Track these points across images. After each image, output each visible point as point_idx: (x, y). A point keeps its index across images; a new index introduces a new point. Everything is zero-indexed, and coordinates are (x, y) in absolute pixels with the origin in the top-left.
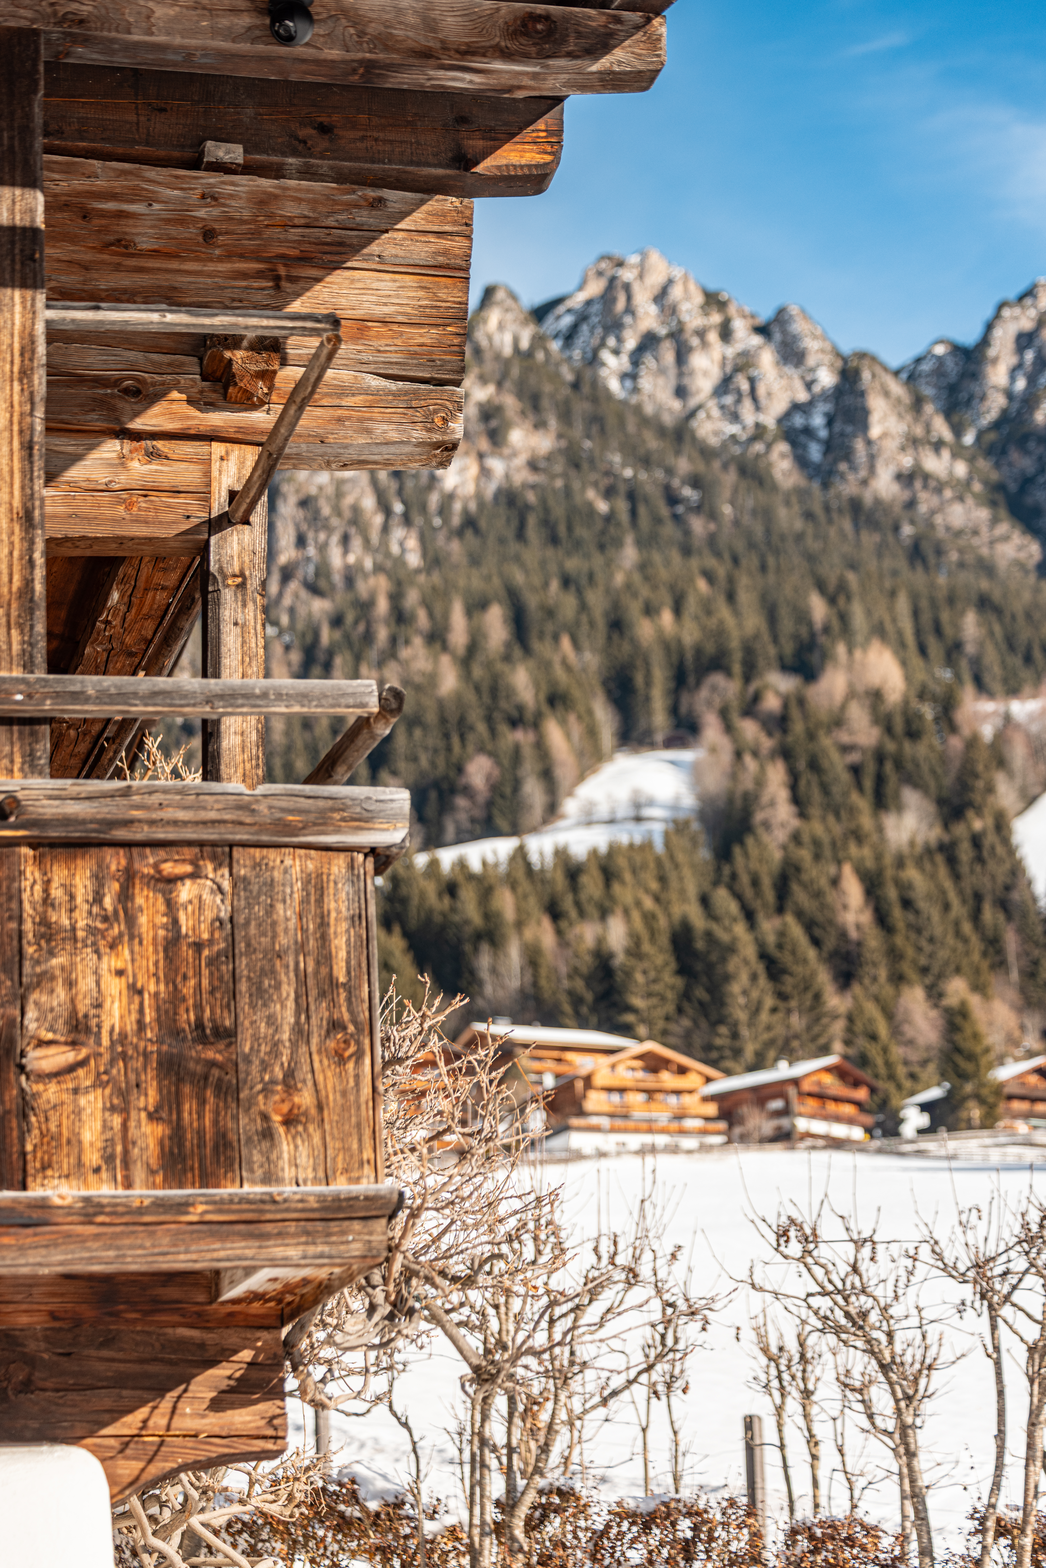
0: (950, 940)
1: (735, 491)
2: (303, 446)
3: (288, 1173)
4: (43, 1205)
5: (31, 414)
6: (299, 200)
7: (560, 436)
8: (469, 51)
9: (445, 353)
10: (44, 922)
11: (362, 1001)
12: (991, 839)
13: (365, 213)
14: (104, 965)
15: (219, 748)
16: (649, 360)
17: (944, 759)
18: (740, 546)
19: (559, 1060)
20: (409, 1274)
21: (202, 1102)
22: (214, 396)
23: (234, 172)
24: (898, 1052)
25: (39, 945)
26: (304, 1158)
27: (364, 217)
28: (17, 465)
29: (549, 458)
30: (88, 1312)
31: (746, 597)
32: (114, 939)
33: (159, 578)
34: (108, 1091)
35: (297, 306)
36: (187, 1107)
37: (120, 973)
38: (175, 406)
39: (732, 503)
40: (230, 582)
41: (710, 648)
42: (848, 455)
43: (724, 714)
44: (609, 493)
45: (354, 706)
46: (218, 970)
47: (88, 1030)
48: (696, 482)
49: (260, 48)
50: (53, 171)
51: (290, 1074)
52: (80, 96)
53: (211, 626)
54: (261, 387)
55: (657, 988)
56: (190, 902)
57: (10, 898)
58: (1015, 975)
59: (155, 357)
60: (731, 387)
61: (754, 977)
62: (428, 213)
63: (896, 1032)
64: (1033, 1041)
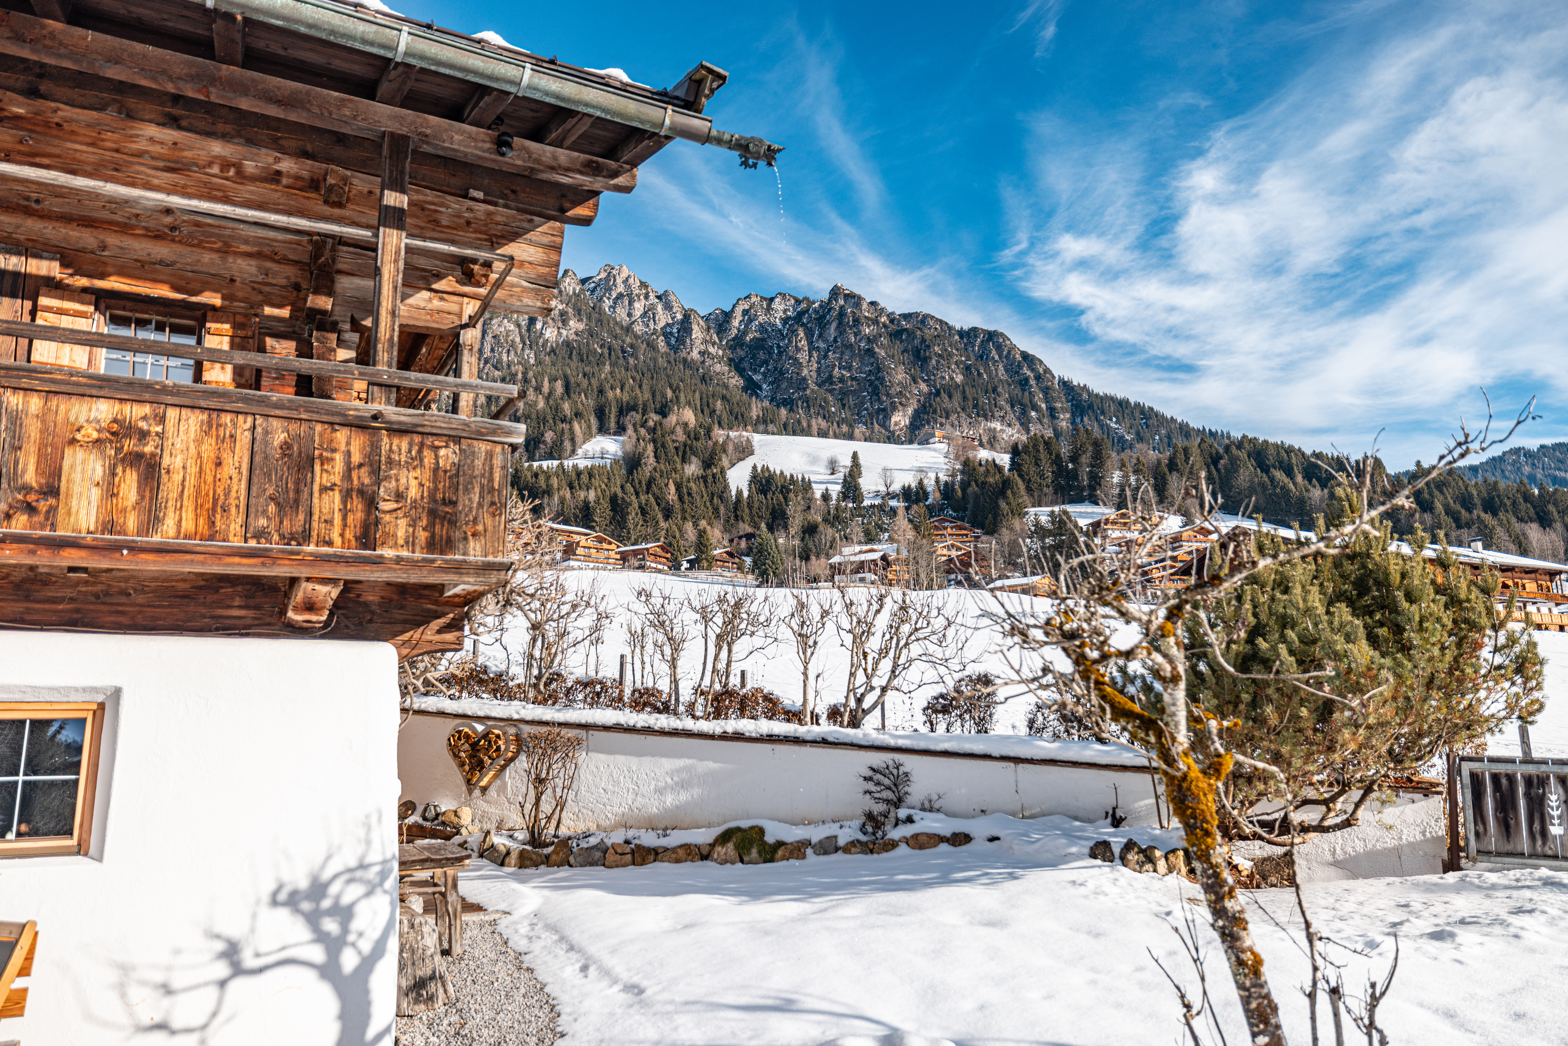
0: (702, 508)
1: (645, 351)
2: (497, 305)
3: (472, 552)
4: (381, 557)
5: (397, 276)
6: (503, 215)
7: (587, 325)
8: (568, 170)
9: (551, 277)
10: (389, 457)
11: (503, 497)
12: (719, 475)
13: (525, 223)
14: (410, 475)
15: (458, 403)
16: (620, 303)
17: (706, 448)
18: (645, 369)
19: (568, 536)
20: (512, 591)
21: (443, 526)
22: (466, 281)
23: (479, 202)
24: (682, 542)
25: (387, 466)
26: (478, 548)
27: (525, 225)
28: (390, 293)
29: (582, 332)
30: (395, 597)
31: (645, 387)
32: (415, 466)
33: (441, 345)
34: (408, 519)
35: (498, 252)
36: (437, 527)
37: (416, 478)
38: (450, 282)
39: (644, 355)
40: (467, 348)
41: (632, 403)
42: (684, 343)
43: (634, 425)
44: (602, 347)
45: (508, 394)
46: (452, 480)
47: (403, 497)
48: (632, 346)
49: (493, 156)
50: (411, 191)
51: (475, 519)
52: (424, 164)
53: (459, 363)
54: (484, 280)
55: (604, 515)
56: (444, 456)
57: (377, 448)
58: (722, 521)
59: (444, 262)
60: (647, 315)
61: (637, 514)
62: (548, 227)
63: (682, 536)
64: (726, 543)
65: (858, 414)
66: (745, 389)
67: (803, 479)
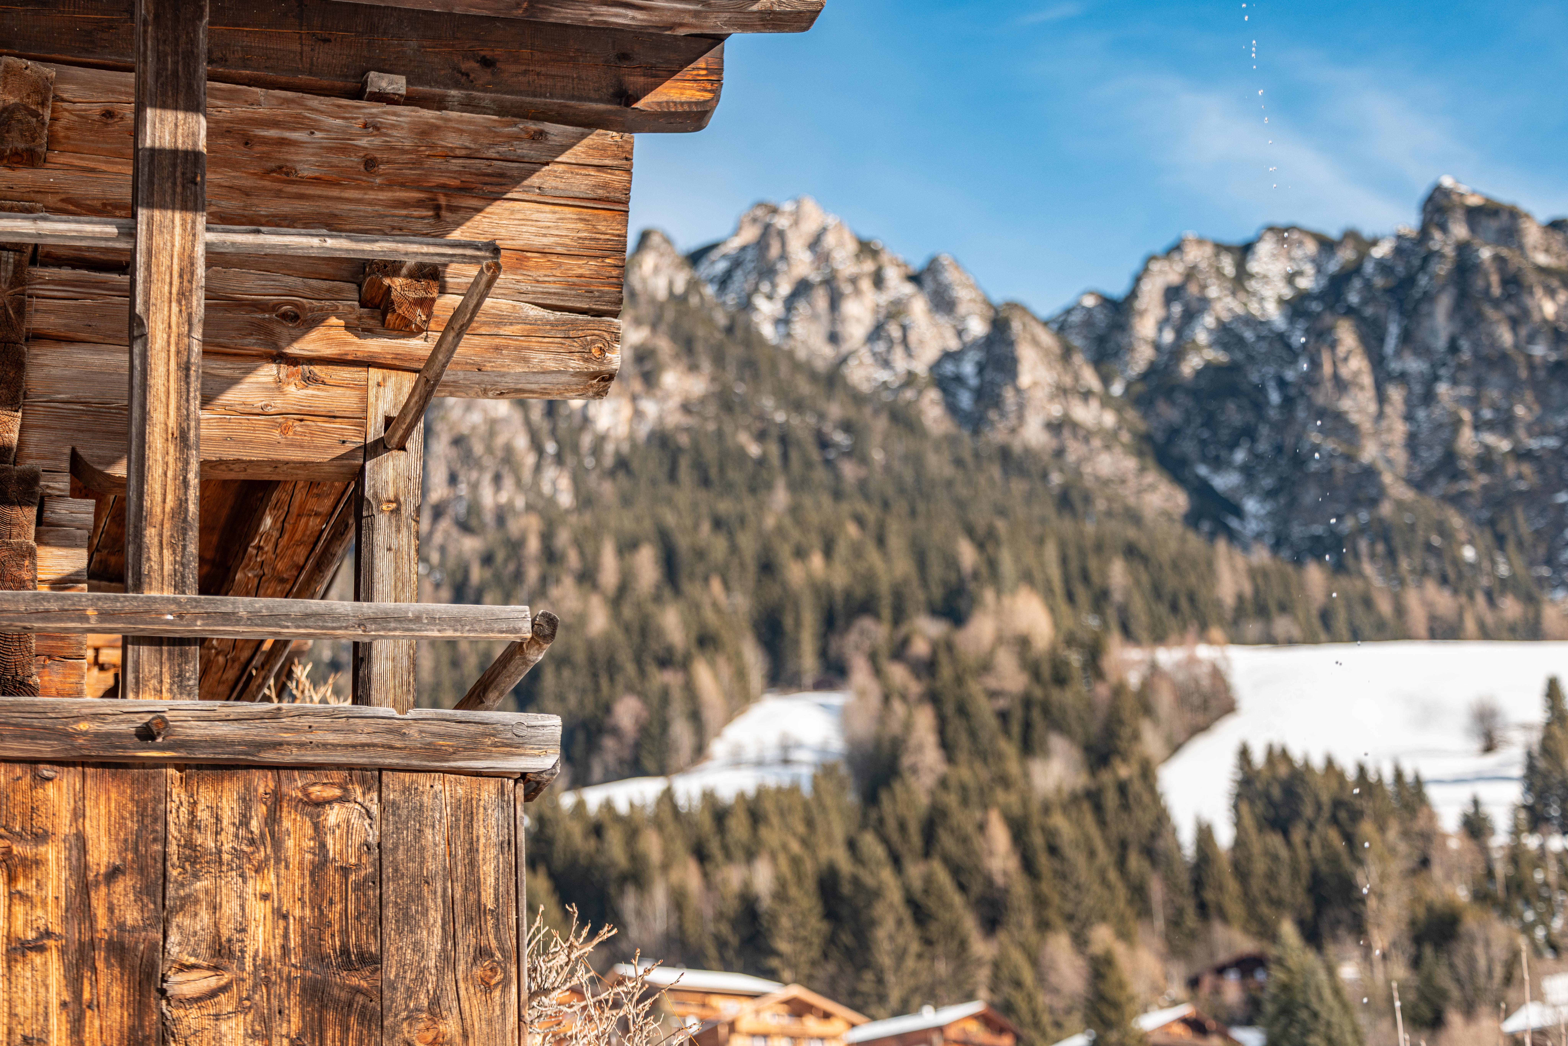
0: (1096, 887)
1: (886, 436)
2: (460, 373)
5: (189, 335)
6: (461, 132)
7: (713, 379)
9: (604, 285)
10: (189, 844)
11: (510, 928)
12: (1137, 786)
13: (526, 145)
14: (250, 890)
15: (370, 673)
16: (802, 307)
17: (1090, 706)
18: (890, 491)
19: (704, 1005)
21: (346, 1029)
22: (372, 322)
23: (397, 103)
24: (1043, 999)
25: (183, 868)
27: (525, 149)
28: (173, 386)
29: (703, 400)
31: (896, 542)
32: (260, 862)
33: (313, 504)
34: (250, 1017)
35: (456, 235)
36: (330, 1034)
37: (265, 897)
38: (332, 332)
39: (884, 448)
40: (384, 507)
41: (859, 592)
42: (997, 403)
43: (873, 658)
44: (761, 436)
45: (506, 632)
46: (365, 895)
47: (231, 954)
48: (847, 427)
50: (216, 98)
51: (435, 1002)
52: (246, 25)
53: (364, 551)
54: (420, 315)
55: (803, 933)
56: (338, 826)
57: (155, 820)
58: (1160, 923)
59: (313, 282)
60: (883, 334)
61: (900, 923)
62: (589, 147)
63: (1041, 979)
64: (1177, 990)
65: (1549, 561)
66: (1192, 519)
67: (1399, 776)
